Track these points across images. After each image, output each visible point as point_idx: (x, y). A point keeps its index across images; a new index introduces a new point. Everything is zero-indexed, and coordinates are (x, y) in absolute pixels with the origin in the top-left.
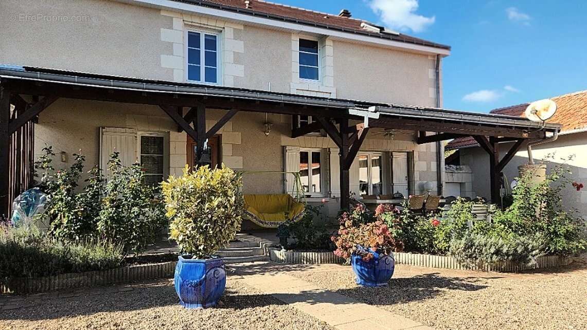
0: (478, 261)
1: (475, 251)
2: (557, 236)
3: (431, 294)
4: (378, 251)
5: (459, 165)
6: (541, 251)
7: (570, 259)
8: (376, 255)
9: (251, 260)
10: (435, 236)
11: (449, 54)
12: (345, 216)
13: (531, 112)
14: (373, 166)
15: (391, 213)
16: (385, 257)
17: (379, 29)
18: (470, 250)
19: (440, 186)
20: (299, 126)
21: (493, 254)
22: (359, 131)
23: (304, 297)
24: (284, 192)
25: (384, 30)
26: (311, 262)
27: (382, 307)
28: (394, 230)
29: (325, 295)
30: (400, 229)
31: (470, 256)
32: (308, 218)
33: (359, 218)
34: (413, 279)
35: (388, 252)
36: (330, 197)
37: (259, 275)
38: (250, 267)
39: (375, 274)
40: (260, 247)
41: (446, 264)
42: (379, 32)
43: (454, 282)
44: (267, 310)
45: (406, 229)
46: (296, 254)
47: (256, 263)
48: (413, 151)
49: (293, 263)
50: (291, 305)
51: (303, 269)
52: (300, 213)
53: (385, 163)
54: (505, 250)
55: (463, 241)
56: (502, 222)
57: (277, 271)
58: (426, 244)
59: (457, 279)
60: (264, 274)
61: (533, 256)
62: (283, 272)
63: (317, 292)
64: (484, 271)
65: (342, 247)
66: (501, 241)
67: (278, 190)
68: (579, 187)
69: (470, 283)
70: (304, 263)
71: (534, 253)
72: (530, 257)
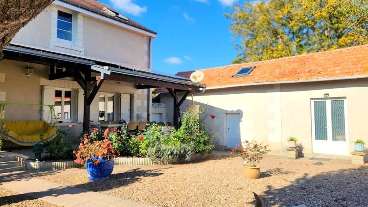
0: (162, 159)
1: (160, 154)
2: (200, 143)
3: (133, 181)
4: (104, 158)
5: (160, 103)
6: (191, 152)
7: (206, 155)
8: (103, 161)
9: (10, 170)
10: (140, 146)
11: (156, 37)
12: (85, 136)
13: (193, 77)
14: (108, 101)
15: (116, 133)
16: (108, 162)
17: (115, 14)
18: (158, 153)
19: (148, 115)
20: (55, 72)
21: (169, 155)
22: (97, 80)
23: (50, 192)
24: (41, 119)
25: (118, 15)
26: (59, 168)
27: (103, 192)
28: (117, 144)
29: (66, 190)
30: (120, 143)
31: (158, 157)
32: (58, 138)
33: (95, 137)
34: (125, 173)
35: (110, 158)
36: (77, 122)
37: (15, 181)
38: (8, 176)
39: (101, 173)
40: (18, 160)
41: (145, 162)
42: (115, 16)
43: (148, 172)
44: (21, 204)
45: (124, 143)
46: (48, 164)
47: (14, 173)
48: (134, 93)
49: (45, 170)
50: (40, 199)
51: (52, 174)
52: (52, 134)
53: (117, 100)
54: (175, 152)
55: (155, 149)
56: (175, 137)
57: (31, 177)
58: (135, 152)
59: (149, 170)
60: (20, 180)
61: (188, 155)
62: (36, 177)
63: (61, 188)
64: (165, 164)
65: (81, 157)
66: (174, 147)
67: (36, 117)
68: (213, 117)
69: (156, 172)
70: (53, 170)
71: (189, 153)
72: (187, 155)
